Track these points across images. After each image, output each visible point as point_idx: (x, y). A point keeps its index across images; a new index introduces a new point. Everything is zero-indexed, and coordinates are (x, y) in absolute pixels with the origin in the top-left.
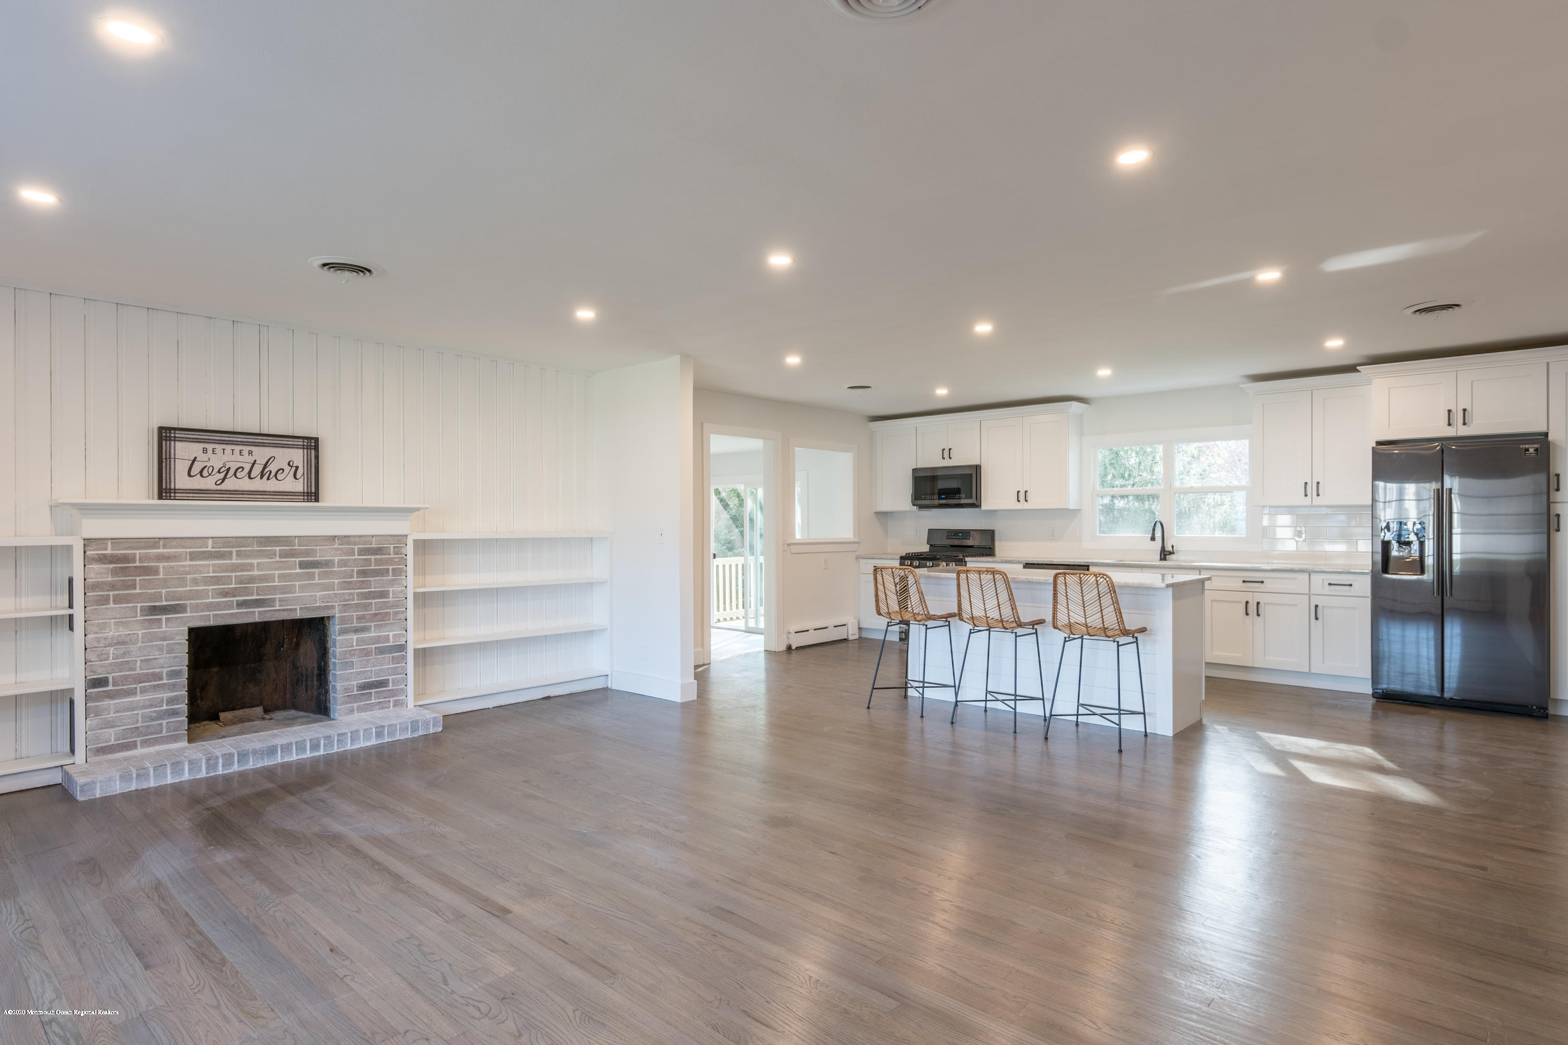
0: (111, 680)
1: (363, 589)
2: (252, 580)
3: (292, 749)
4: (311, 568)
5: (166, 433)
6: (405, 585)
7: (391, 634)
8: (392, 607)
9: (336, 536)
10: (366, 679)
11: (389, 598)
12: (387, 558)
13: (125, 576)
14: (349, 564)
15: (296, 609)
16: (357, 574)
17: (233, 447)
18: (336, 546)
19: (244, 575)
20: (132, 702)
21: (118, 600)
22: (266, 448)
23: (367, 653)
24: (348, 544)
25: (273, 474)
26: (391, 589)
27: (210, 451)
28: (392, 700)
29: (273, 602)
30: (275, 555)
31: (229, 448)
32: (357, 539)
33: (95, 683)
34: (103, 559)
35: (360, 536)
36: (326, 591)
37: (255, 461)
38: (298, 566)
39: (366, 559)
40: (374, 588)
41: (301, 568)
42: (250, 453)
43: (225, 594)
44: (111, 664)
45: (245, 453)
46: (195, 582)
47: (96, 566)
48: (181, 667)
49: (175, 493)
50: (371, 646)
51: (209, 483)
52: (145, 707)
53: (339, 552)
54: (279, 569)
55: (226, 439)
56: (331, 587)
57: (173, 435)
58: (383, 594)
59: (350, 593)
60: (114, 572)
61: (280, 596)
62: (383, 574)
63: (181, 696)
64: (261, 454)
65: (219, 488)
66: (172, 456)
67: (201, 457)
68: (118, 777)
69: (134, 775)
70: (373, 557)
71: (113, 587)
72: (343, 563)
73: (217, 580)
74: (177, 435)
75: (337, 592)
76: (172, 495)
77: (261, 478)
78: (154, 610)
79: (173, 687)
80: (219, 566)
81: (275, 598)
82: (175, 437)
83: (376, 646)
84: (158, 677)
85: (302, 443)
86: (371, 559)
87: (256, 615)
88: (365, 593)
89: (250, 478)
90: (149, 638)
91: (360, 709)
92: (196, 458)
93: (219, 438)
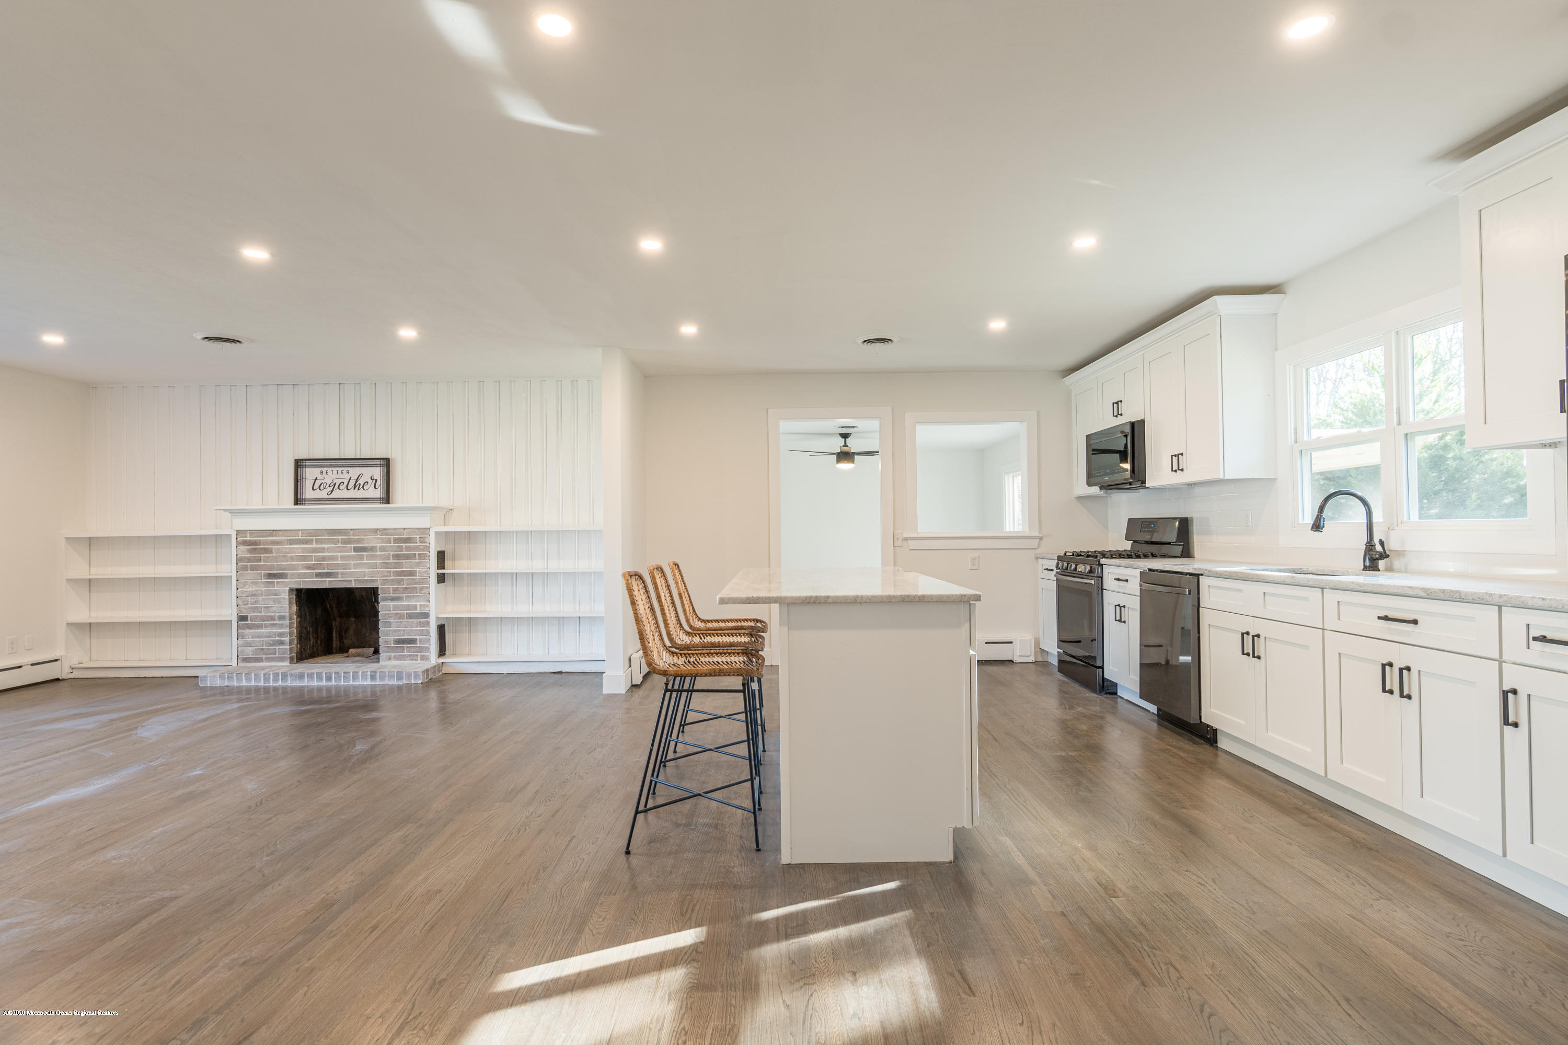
0: (249, 618)
1: (397, 568)
2: (324, 559)
3: (314, 677)
4: (361, 552)
5: (301, 463)
6: (428, 566)
7: (418, 603)
8: (418, 583)
9: (378, 529)
10: (400, 636)
11: (416, 576)
12: (414, 546)
13: (256, 554)
14: (387, 550)
15: (351, 581)
16: (393, 557)
17: (337, 469)
18: (378, 536)
19: (320, 556)
20: (260, 632)
21: (253, 568)
22: (357, 468)
23: (400, 617)
24: (386, 535)
25: (361, 486)
26: (418, 570)
27: (324, 473)
28: (419, 654)
29: (337, 574)
30: (338, 542)
31: (335, 469)
32: (393, 531)
33: (242, 618)
34: (245, 543)
35: (395, 529)
36: (372, 569)
37: (351, 477)
38: (352, 550)
39: (399, 546)
40: (405, 568)
41: (354, 551)
42: (348, 472)
43: (309, 567)
44: (249, 608)
45: (345, 472)
46: (292, 559)
47: (242, 547)
48: (285, 614)
49: (305, 501)
50: (403, 612)
51: (323, 494)
52: (267, 637)
53: (380, 540)
54: (341, 552)
55: (333, 464)
56: (374, 566)
57: (304, 464)
58: (412, 573)
59: (388, 571)
60: (250, 551)
61: (342, 571)
62: (411, 558)
63: (286, 632)
64: (354, 472)
65: (329, 497)
66: (304, 478)
67: (320, 477)
68: (218, 676)
69: (226, 677)
70: (404, 545)
71: (249, 560)
72: (383, 549)
73: (304, 558)
74: (307, 464)
75: (379, 570)
76: (304, 502)
77: (354, 489)
78: (270, 576)
79: (281, 626)
80: (305, 549)
81: (338, 572)
82: (305, 465)
83: (408, 612)
84: (273, 618)
85: (379, 463)
86: (402, 546)
87: (326, 583)
88: (398, 572)
89: (347, 489)
90: (269, 593)
91: (396, 658)
92: (317, 478)
93: (330, 464)
